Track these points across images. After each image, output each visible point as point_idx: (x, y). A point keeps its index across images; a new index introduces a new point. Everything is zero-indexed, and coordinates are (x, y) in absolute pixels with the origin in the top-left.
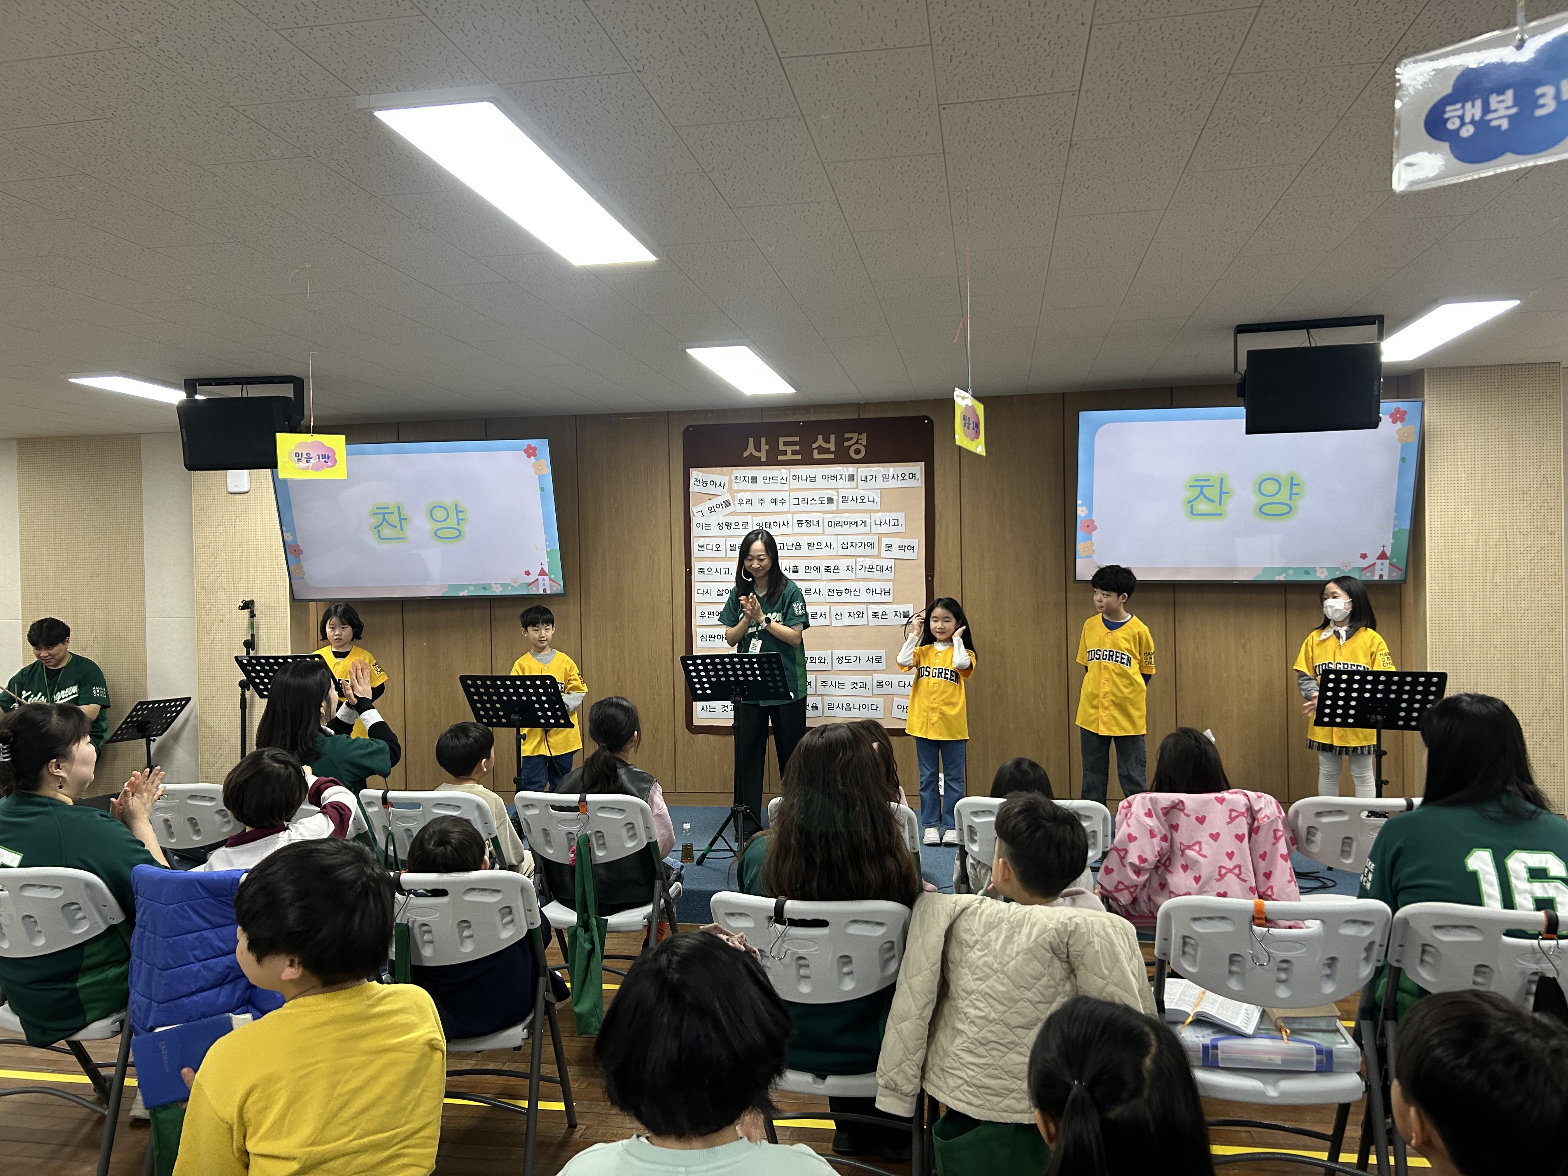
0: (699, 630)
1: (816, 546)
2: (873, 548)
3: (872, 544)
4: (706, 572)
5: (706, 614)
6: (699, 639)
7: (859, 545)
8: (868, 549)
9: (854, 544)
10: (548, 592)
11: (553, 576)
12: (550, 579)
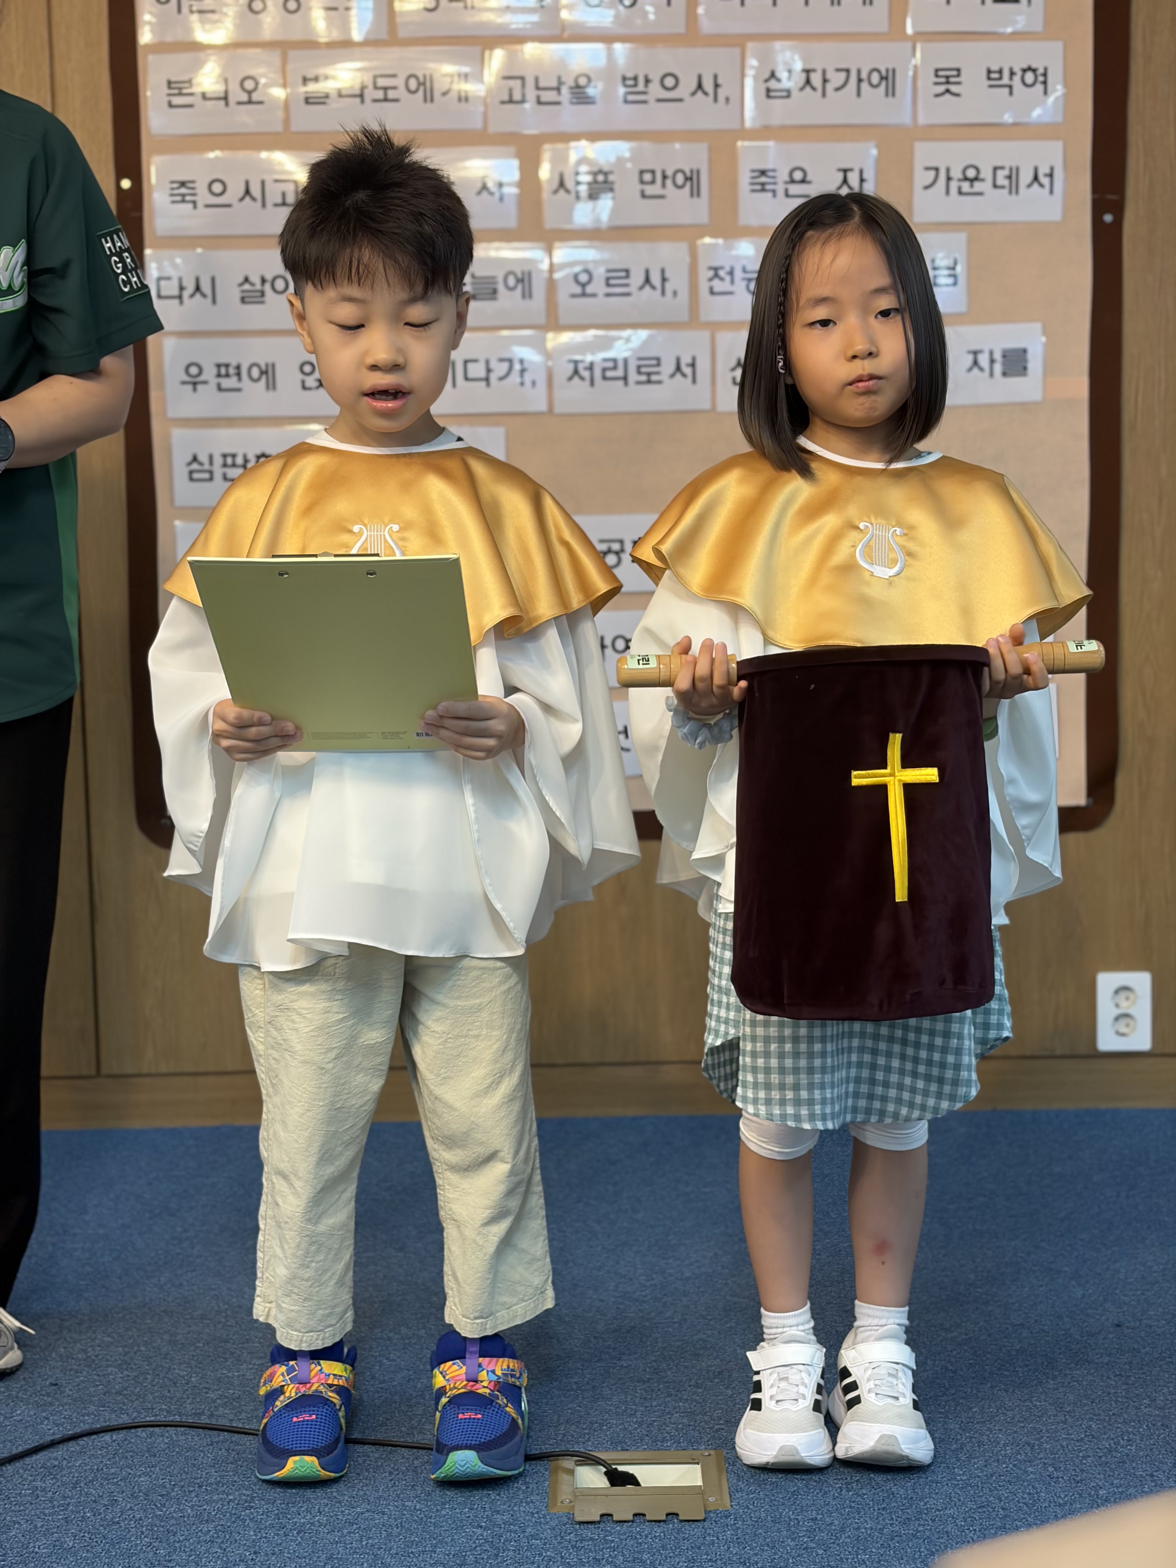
0: (177, 434)
1: (655, 90)
2: (891, 92)
3: (888, 79)
4: (203, 196)
5: (209, 373)
6: (180, 471)
7: (837, 79)
8: (873, 96)
9: (816, 79)
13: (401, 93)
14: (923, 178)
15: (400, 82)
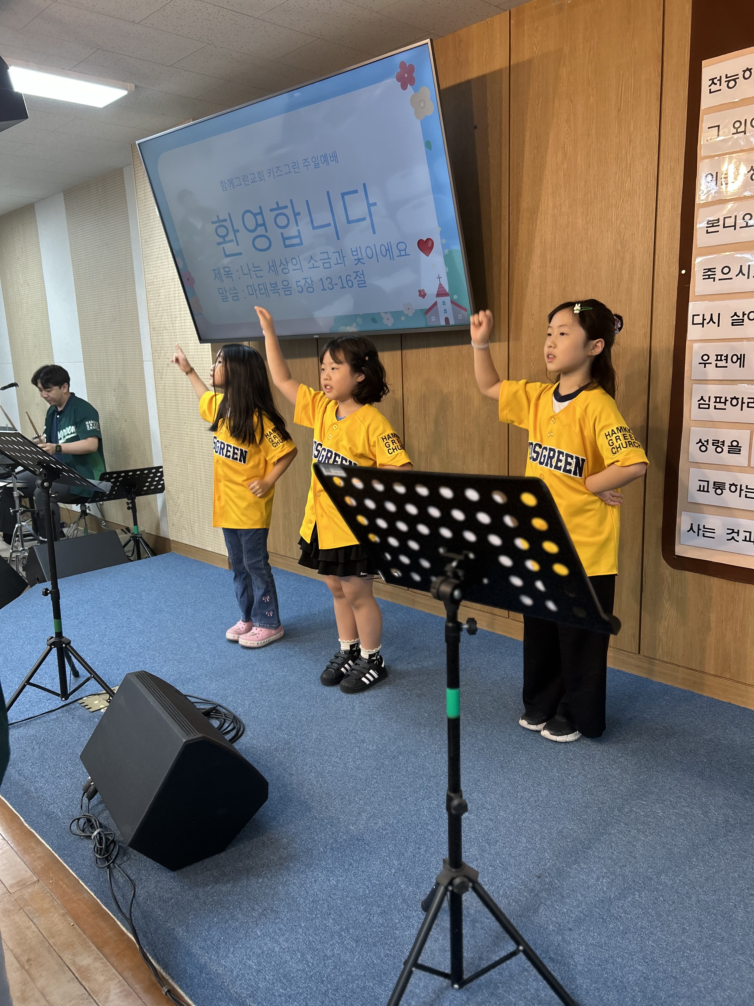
4: (719, 275)
5: (713, 359)
6: (695, 404)
10: (452, 322)
11: (455, 297)
12: (453, 302)
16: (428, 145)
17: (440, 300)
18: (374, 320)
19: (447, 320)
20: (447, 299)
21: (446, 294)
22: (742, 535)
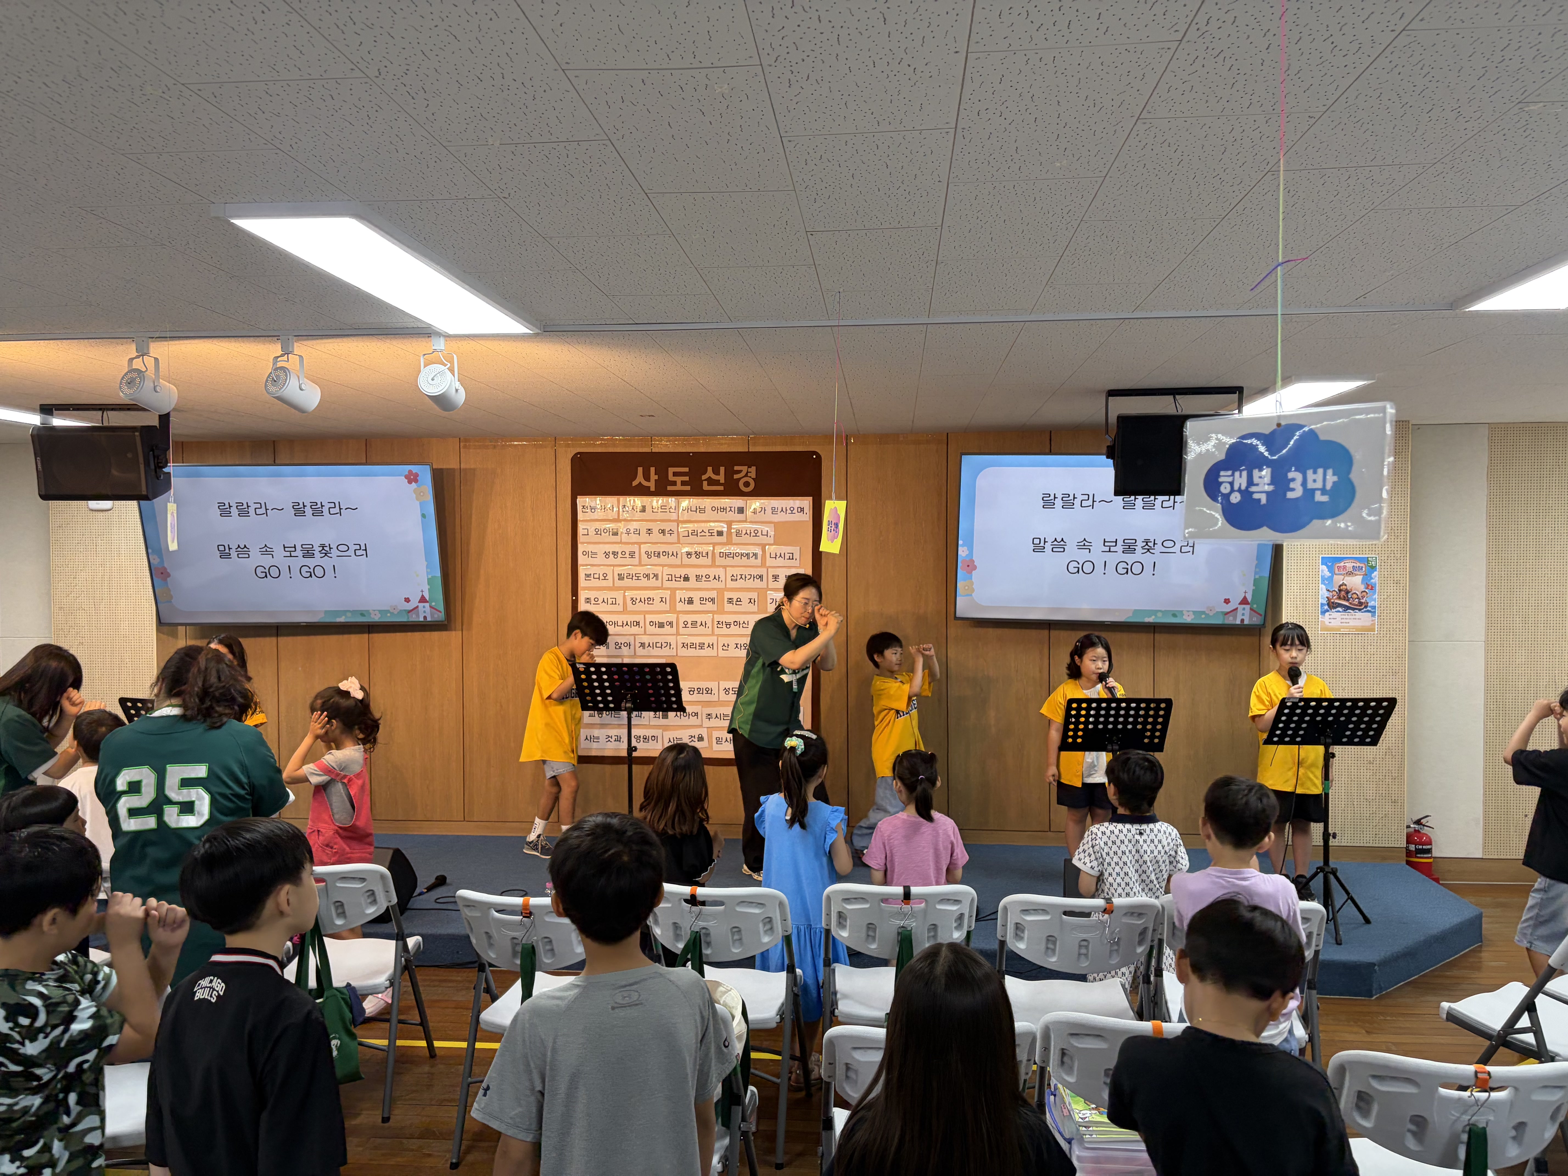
1: (704, 578)
2: (762, 580)
3: (761, 577)
4: (593, 602)
7: (748, 577)
8: (758, 581)
9: (743, 577)
10: (429, 619)
11: (433, 604)
12: (431, 607)
13: (642, 578)
14: (769, 601)
15: (641, 575)
16: (423, 516)
17: (421, 605)
18: (362, 615)
19: (425, 617)
20: (427, 605)
21: (427, 602)
22: (614, 738)
